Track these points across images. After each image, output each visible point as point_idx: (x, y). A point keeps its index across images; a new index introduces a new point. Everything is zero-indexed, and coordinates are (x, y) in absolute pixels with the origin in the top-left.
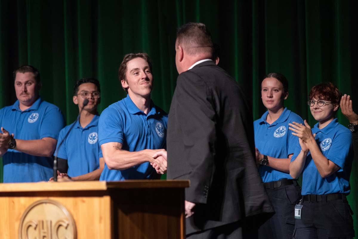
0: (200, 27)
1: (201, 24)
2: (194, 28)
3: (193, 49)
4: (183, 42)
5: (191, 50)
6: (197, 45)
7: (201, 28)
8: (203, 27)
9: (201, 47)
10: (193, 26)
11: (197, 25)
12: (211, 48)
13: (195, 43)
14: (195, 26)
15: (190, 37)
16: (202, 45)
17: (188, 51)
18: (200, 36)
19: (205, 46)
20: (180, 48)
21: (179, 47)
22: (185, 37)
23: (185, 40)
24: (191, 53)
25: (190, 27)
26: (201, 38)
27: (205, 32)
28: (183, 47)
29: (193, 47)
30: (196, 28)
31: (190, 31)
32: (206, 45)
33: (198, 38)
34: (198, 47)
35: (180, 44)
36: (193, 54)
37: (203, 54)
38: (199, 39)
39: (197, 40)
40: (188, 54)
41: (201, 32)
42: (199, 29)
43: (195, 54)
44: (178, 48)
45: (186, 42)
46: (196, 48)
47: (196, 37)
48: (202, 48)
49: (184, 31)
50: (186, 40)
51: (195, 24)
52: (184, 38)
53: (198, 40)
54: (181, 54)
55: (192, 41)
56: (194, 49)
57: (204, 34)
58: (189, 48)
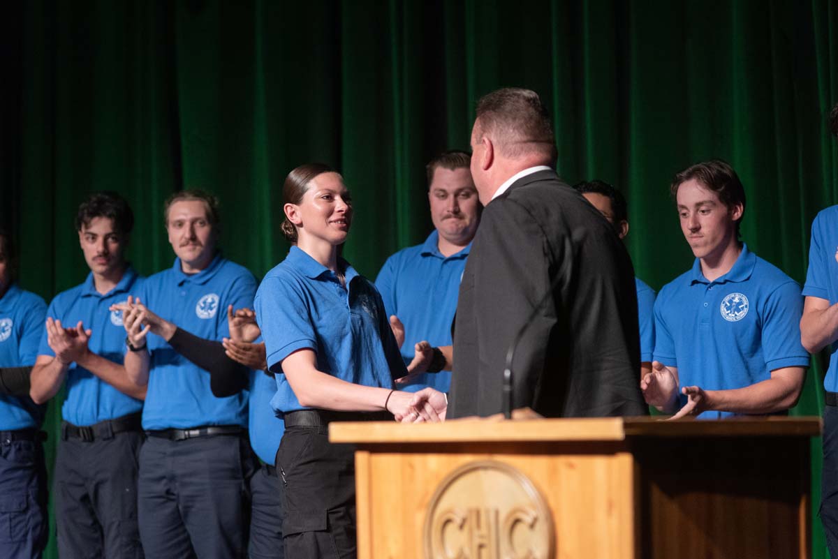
0: (528, 100)
2: (518, 102)
3: (514, 146)
4: (494, 130)
6: (525, 138)
7: (531, 102)
8: (533, 100)
13: (521, 133)
17: (505, 151)
18: (531, 118)
19: (541, 141)
20: (487, 141)
21: (483, 138)
22: (498, 120)
23: (498, 126)
24: (511, 154)
25: (508, 99)
26: (533, 123)
27: (540, 109)
28: (494, 141)
29: (516, 142)
30: (522, 103)
31: (508, 107)
33: (526, 123)
34: (526, 143)
35: (487, 132)
36: (515, 154)
38: (528, 125)
39: (525, 126)
40: (504, 154)
41: (532, 110)
42: (527, 103)
43: (520, 154)
44: (481, 142)
45: (502, 130)
46: (523, 145)
47: (522, 121)
48: (533, 145)
49: (495, 106)
50: (501, 127)
51: (519, 92)
52: (495, 122)
53: (527, 128)
54: (489, 154)
55: (514, 129)
56: (518, 145)
57: (537, 113)
58: (506, 143)
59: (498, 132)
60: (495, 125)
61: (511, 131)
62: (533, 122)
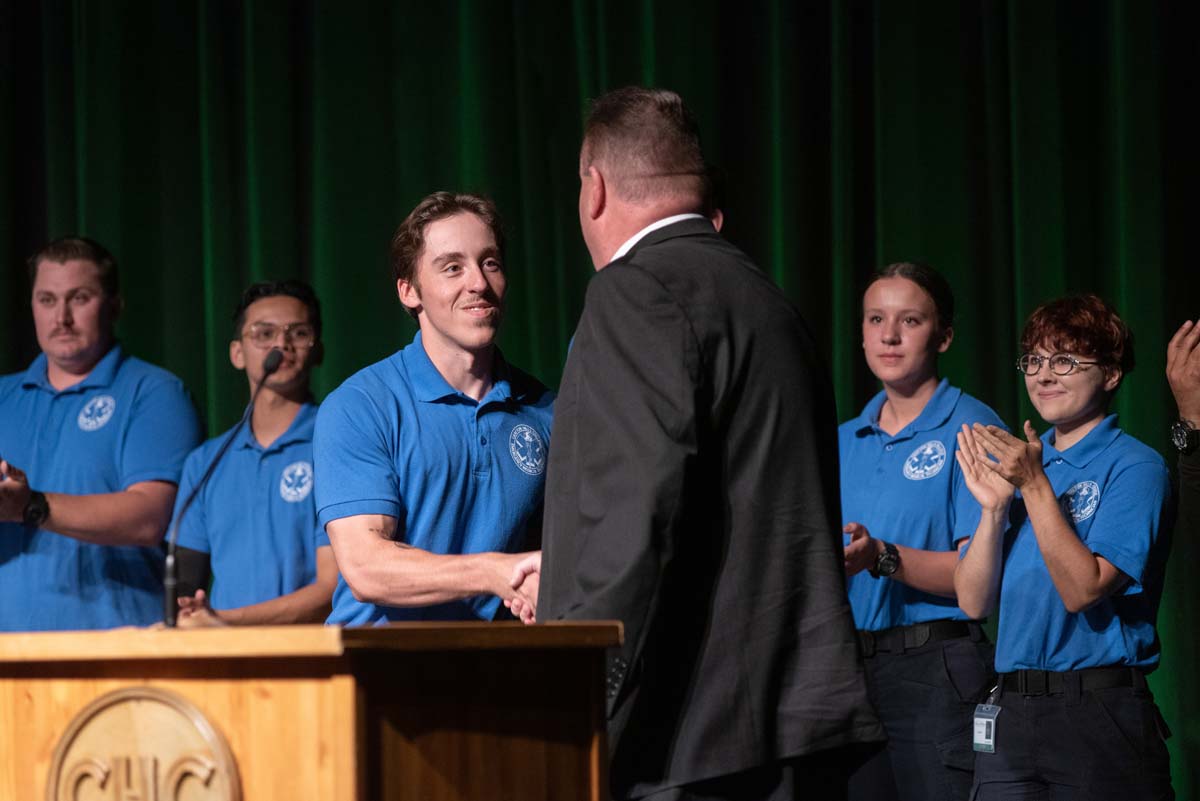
0: (663, 107)
1: (668, 97)
2: (643, 111)
3: (636, 182)
4: (606, 156)
5: (632, 184)
6: (651, 170)
7: (666, 111)
8: (671, 106)
9: (666, 175)
10: (641, 104)
11: (654, 100)
12: (697, 178)
13: (645, 162)
14: (647, 101)
15: (629, 141)
16: (669, 167)
17: (622, 190)
18: (662, 136)
19: (678, 174)
20: (595, 174)
21: (593, 170)
22: (612, 139)
23: (612, 149)
24: (631, 196)
25: (631, 107)
26: (665, 146)
27: (681, 123)
28: (606, 172)
29: (638, 176)
30: (650, 111)
31: (629, 119)
32: (682, 170)
33: (654, 146)
34: (652, 176)
35: (595, 162)
36: (636, 197)
37: (669, 200)
38: (657, 148)
39: (651, 151)
40: (621, 195)
41: (665, 123)
42: (659, 113)
43: (644, 197)
44: (588, 174)
45: (616, 156)
46: (649, 180)
47: (648, 143)
48: (667, 180)
49: (611, 118)
50: (615, 152)
51: (648, 95)
52: (607, 143)
53: (655, 152)
54: (598, 194)
55: (634, 155)
56: (642, 181)
57: (674, 129)
58: (624, 178)
59: (612, 160)
60: (607, 149)
61: (631, 157)
62: (666, 142)
